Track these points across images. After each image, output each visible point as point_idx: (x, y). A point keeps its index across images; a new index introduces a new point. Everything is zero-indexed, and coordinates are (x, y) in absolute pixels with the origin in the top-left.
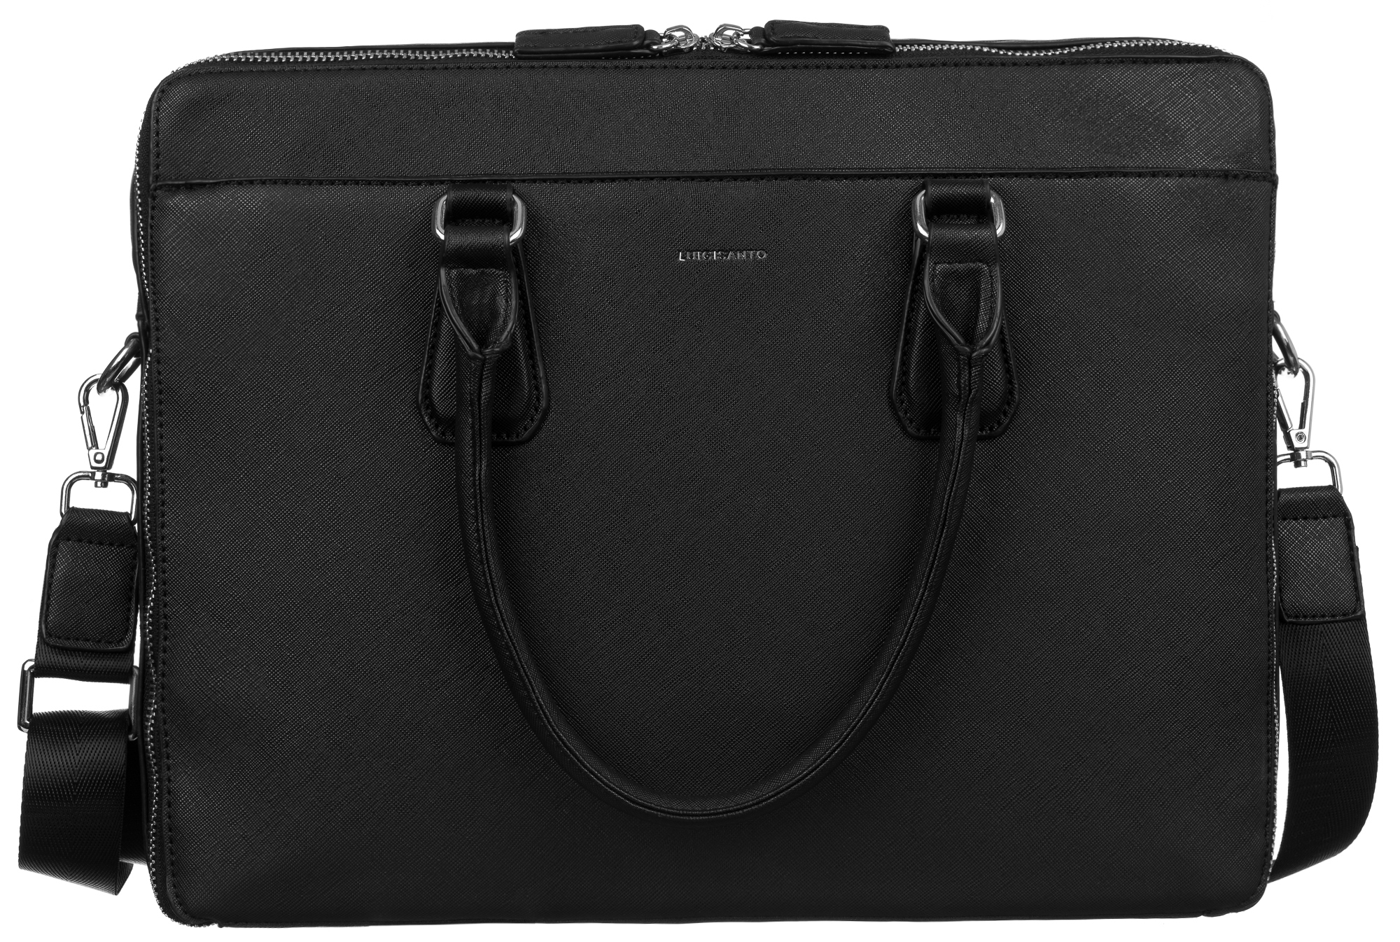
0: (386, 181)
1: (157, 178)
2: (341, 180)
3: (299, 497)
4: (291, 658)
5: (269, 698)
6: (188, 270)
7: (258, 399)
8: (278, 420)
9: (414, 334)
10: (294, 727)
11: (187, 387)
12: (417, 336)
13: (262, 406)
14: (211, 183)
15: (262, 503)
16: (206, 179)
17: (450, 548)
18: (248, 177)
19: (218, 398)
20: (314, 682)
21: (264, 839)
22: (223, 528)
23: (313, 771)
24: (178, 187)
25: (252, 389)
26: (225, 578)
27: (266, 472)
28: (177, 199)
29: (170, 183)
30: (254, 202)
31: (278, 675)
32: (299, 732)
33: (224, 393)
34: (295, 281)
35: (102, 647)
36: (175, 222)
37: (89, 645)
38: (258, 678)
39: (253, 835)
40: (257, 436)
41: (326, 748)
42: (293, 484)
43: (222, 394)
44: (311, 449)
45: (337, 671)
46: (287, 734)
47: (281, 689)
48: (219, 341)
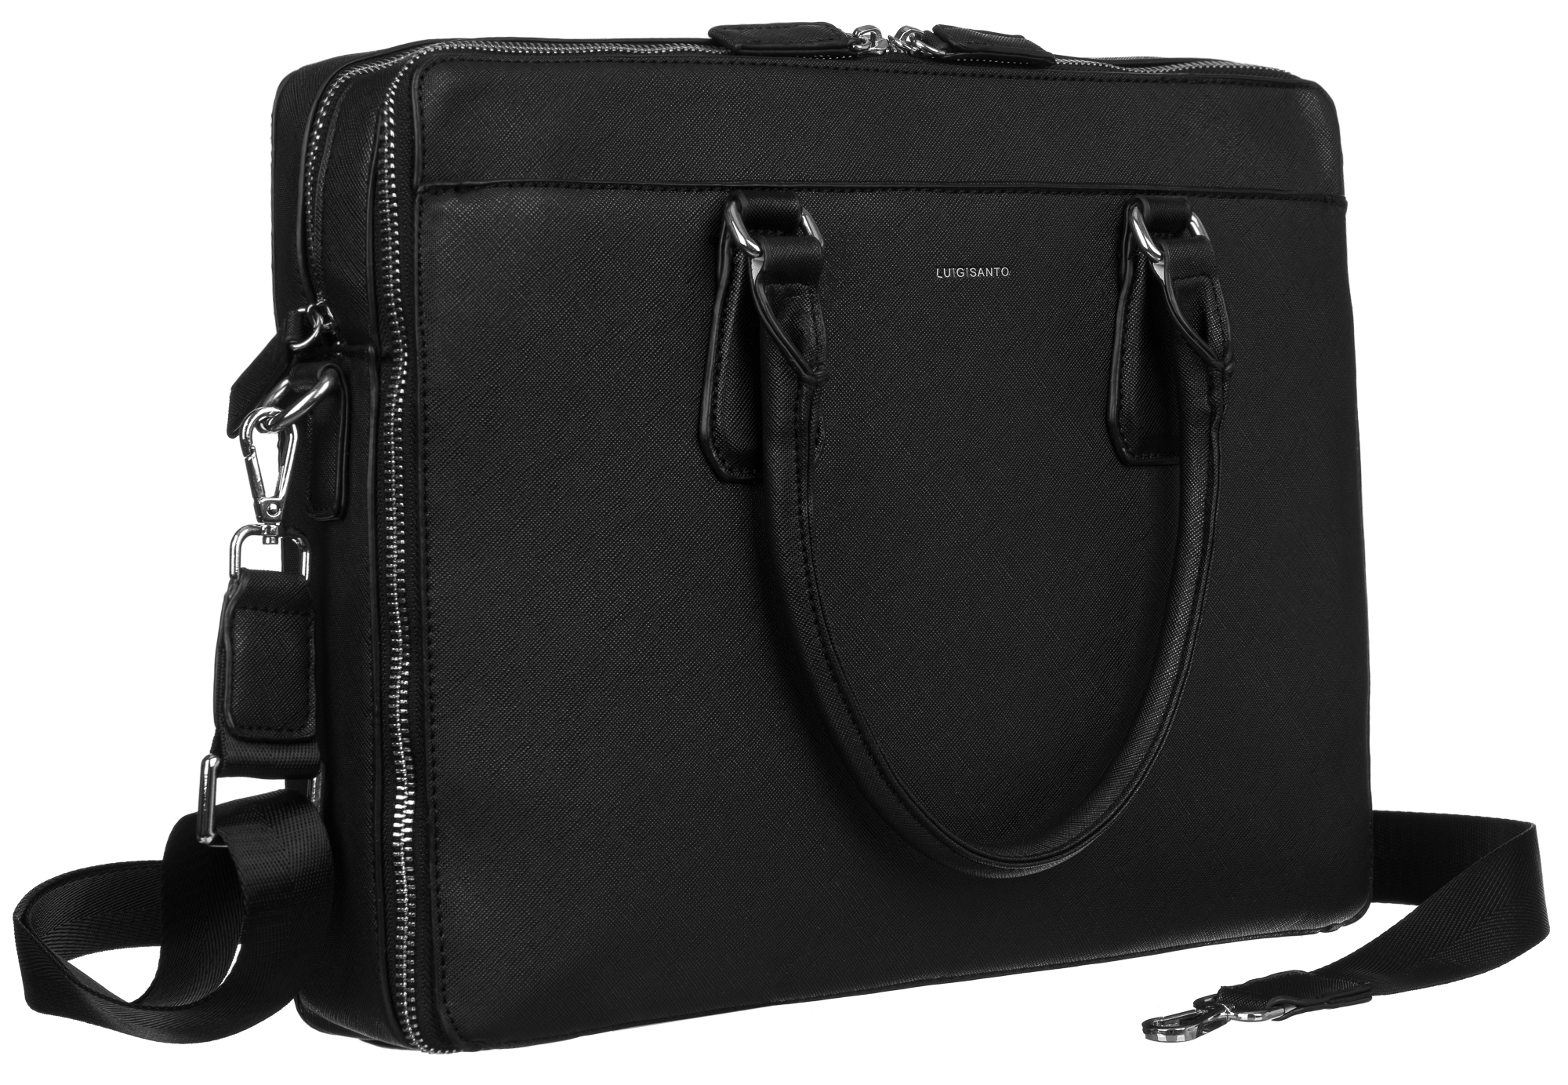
0: (659, 185)
1: (423, 179)
2: (613, 184)
3: (581, 547)
4: (578, 734)
5: (556, 782)
6: (463, 284)
7: (536, 435)
8: (558, 459)
9: (694, 359)
10: (584, 814)
11: (458, 423)
12: (696, 361)
13: (541, 443)
14: (481, 185)
15: (541, 556)
16: (477, 180)
17: (735, 598)
18: (509, 178)
19: (492, 435)
20: (603, 760)
21: (553, 945)
22: (498, 587)
23: (605, 862)
24: (445, 189)
25: (529, 424)
26: (501, 646)
27: (545, 520)
28: (450, 204)
29: (439, 184)
30: (531, 207)
31: (564, 754)
32: (589, 818)
33: (499, 429)
34: (574, 299)
35: (286, 735)
36: (449, 229)
37: (272, 735)
38: (543, 760)
39: (542, 941)
40: (535, 479)
41: (618, 835)
42: (575, 533)
43: (497, 431)
44: (593, 492)
45: (627, 746)
46: (577, 822)
47: (568, 771)
48: (495, 368)
